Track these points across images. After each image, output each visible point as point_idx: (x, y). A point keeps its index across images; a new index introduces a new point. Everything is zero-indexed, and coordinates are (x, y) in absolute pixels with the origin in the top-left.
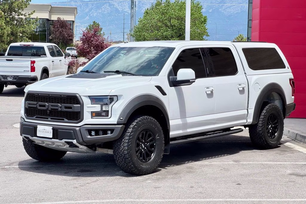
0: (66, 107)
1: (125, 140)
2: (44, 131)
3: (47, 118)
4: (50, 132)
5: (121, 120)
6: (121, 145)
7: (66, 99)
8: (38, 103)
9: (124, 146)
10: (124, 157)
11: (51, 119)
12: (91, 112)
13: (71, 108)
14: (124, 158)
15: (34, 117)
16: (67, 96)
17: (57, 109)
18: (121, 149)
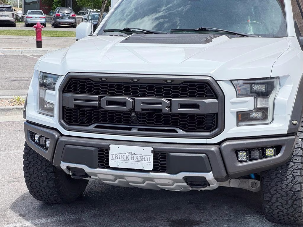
0: (182, 106)
1: (294, 163)
2: (130, 157)
3: (130, 129)
4: (146, 159)
5: (294, 127)
6: (288, 174)
7: (181, 87)
8: (101, 97)
9: (294, 177)
10: (292, 196)
11: (139, 130)
12: (237, 112)
13: (196, 106)
14: (291, 198)
15: (92, 127)
16: (183, 82)
17: (161, 110)
18: (285, 182)
